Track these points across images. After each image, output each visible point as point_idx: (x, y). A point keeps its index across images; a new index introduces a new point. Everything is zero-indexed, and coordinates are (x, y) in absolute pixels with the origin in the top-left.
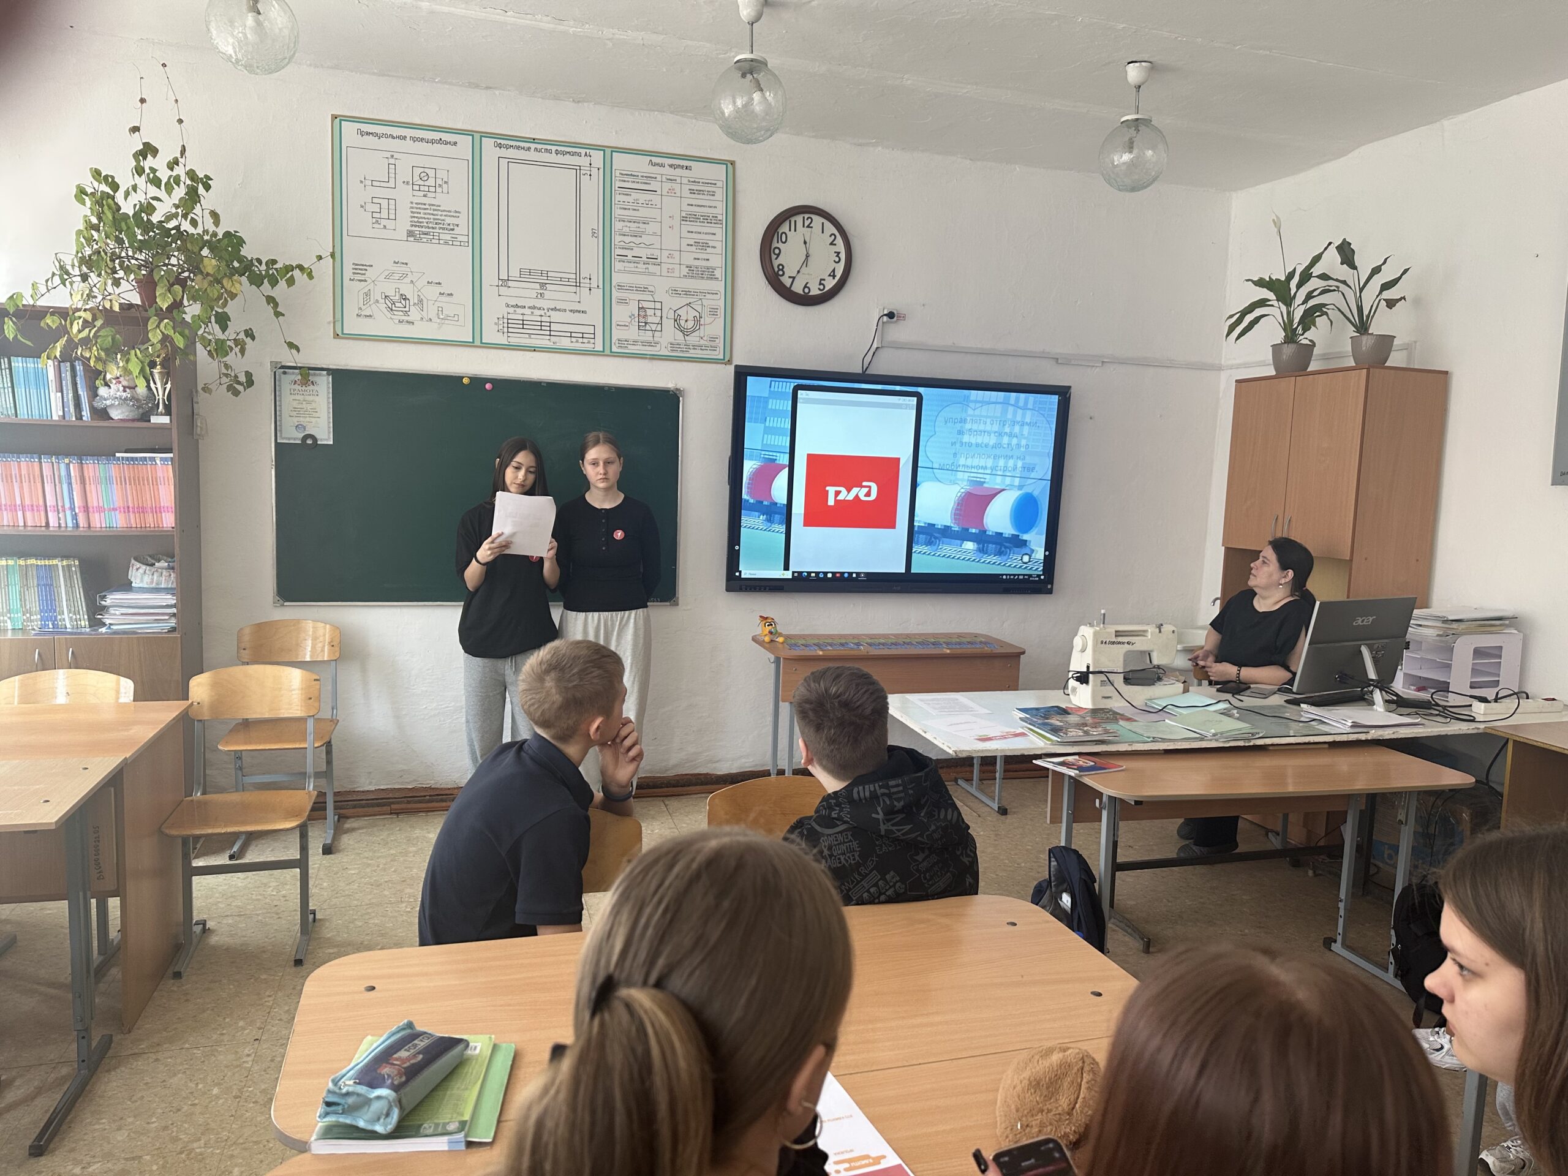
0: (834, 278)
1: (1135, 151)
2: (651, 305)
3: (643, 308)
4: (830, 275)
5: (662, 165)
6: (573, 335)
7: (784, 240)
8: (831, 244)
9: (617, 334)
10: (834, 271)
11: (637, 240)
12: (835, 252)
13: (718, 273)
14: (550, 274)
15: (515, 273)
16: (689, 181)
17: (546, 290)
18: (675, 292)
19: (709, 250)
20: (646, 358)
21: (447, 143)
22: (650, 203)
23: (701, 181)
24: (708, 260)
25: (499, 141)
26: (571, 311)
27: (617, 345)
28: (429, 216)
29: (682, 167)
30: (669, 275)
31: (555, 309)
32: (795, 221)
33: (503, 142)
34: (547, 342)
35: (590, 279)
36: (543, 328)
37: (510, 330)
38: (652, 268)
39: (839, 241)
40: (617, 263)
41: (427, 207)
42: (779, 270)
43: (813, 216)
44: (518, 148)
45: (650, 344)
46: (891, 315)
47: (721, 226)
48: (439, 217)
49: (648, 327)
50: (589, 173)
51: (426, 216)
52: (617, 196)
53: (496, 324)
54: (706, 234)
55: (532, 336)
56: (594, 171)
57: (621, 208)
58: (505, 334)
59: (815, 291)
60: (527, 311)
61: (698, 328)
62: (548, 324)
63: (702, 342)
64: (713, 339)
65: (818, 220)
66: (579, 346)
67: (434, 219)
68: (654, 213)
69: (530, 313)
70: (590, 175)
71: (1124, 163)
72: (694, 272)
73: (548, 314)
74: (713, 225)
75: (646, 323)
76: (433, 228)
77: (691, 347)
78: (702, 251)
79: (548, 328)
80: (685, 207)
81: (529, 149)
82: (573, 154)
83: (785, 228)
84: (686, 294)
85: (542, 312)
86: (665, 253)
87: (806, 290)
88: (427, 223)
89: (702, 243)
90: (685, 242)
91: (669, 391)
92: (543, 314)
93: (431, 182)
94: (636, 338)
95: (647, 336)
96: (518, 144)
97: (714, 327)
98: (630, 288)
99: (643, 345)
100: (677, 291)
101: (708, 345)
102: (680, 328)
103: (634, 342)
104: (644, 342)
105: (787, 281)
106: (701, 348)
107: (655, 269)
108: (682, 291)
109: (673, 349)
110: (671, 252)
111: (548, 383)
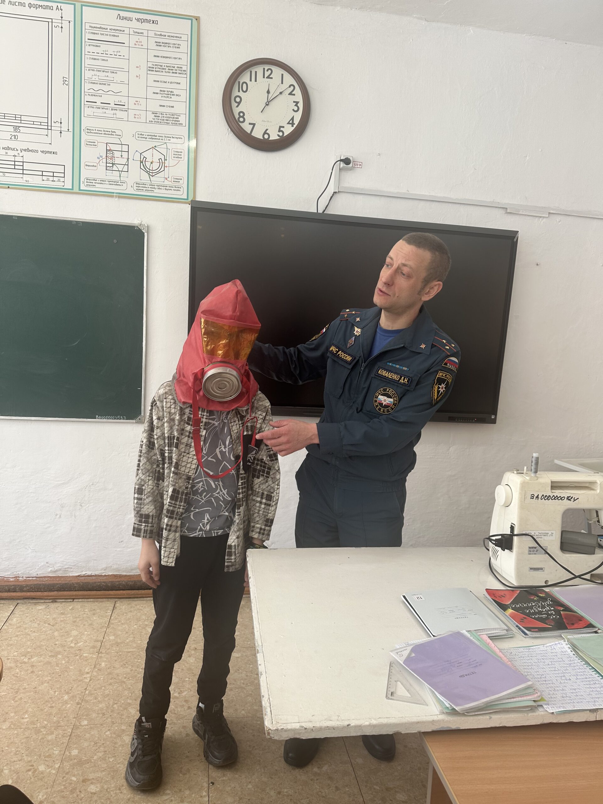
0: (293, 126)
2: (119, 148)
3: (110, 150)
4: (289, 123)
5: (130, 19)
6: (44, 174)
7: (245, 89)
8: (290, 94)
9: (86, 173)
10: (293, 119)
11: (106, 88)
12: (294, 102)
13: (183, 119)
14: (23, 118)
16: (156, 34)
17: (19, 132)
18: (141, 136)
19: (174, 98)
20: (112, 196)
22: (118, 54)
23: (167, 34)
24: (173, 107)
26: (42, 152)
27: (86, 184)
29: (149, 21)
30: (135, 120)
31: (27, 150)
32: (256, 72)
34: (21, 180)
35: (61, 123)
36: (16, 167)
38: (120, 114)
39: (298, 91)
40: (86, 109)
42: (240, 117)
43: (272, 68)
45: (116, 183)
46: (347, 161)
47: (185, 76)
49: (115, 168)
50: (60, 25)
52: (87, 47)
54: (171, 83)
55: (7, 175)
56: (65, 25)
57: (90, 58)
59: (274, 137)
60: (1, 151)
61: (163, 169)
62: (21, 164)
63: (166, 183)
64: (177, 180)
65: (277, 72)
66: (50, 184)
68: (122, 63)
69: (4, 154)
70: (62, 27)
72: (158, 118)
73: (21, 154)
74: (177, 75)
75: (113, 164)
78: (168, 99)
79: (21, 168)
80: (152, 59)
81: (3, 2)
82: (47, 7)
83: (245, 78)
84: (153, 139)
85: (16, 153)
86: (132, 101)
87: (266, 136)
89: (168, 92)
90: (151, 91)
91: (134, 227)
92: (17, 155)
94: (104, 177)
95: (114, 176)
97: (178, 169)
98: (98, 132)
99: (111, 184)
100: (143, 135)
101: (172, 186)
102: (146, 169)
103: (102, 181)
104: (111, 181)
105: (247, 127)
106: (164, 188)
107: (123, 115)
108: (148, 135)
109: (139, 188)
110: (138, 99)
111: (18, 217)
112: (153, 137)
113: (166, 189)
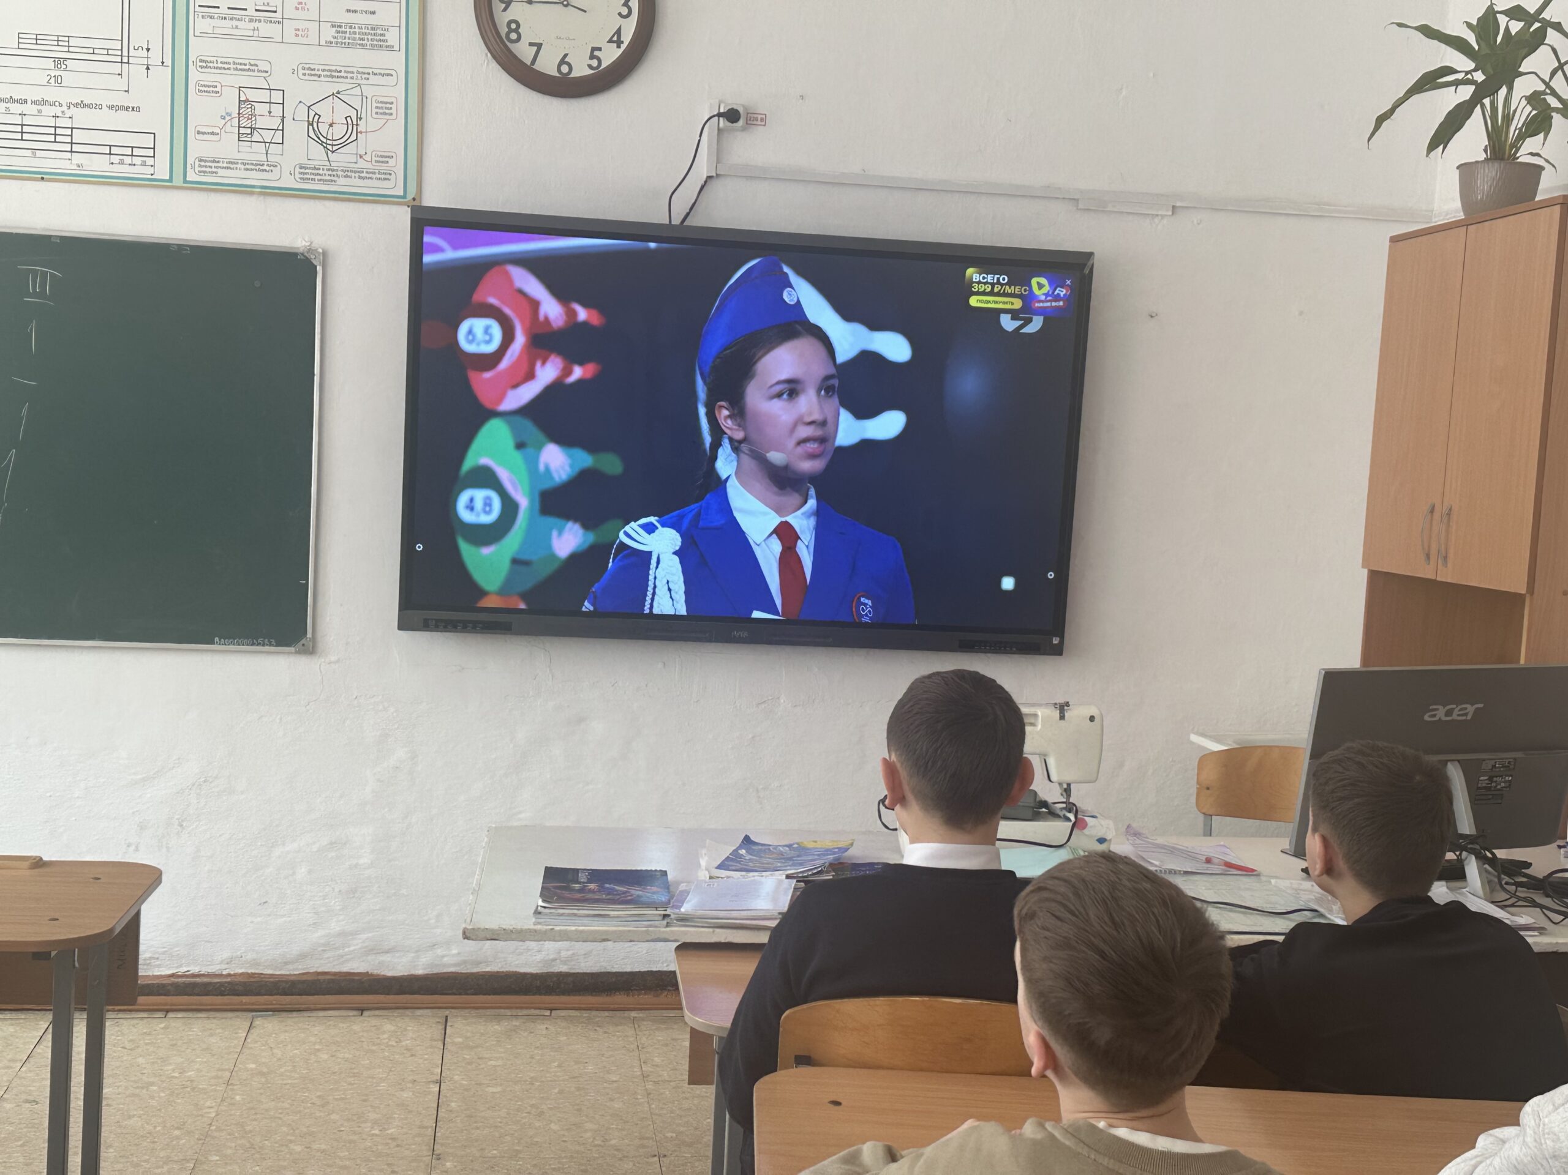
0: (618, 47)
2: (264, 96)
3: (247, 100)
4: (610, 41)
6: (114, 150)
9: (197, 148)
10: (618, 32)
13: (393, 37)
14: (73, 42)
15: (9, 41)
17: (65, 70)
18: (310, 72)
20: (252, 193)
24: (373, 13)
26: (111, 107)
27: (197, 169)
30: (298, 40)
31: (81, 105)
34: (66, 164)
35: (148, 50)
36: (59, 139)
38: (265, 29)
40: (199, 20)
42: (510, 31)
45: (258, 167)
46: (732, 116)
49: (256, 137)
55: (40, 153)
59: (581, 70)
60: (31, 108)
61: (353, 137)
62: (69, 132)
63: (362, 164)
64: (384, 158)
66: (125, 170)
69: (36, 113)
72: (346, 36)
73: (68, 113)
75: (253, 129)
77: (340, 173)
79: (68, 139)
84: (332, 77)
85: (57, 111)
86: (290, 3)
87: (565, 69)
91: (296, 254)
92: (60, 114)
94: (235, 156)
95: (256, 153)
97: (386, 137)
98: (223, 66)
99: (247, 169)
100: (314, 70)
101: (373, 171)
102: (320, 139)
103: (231, 164)
104: (248, 164)
105: (524, 51)
106: (357, 175)
107: (273, 31)
108: (324, 70)
109: (305, 176)
111: (62, 238)
112: (334, 74)
113: (360, 177)
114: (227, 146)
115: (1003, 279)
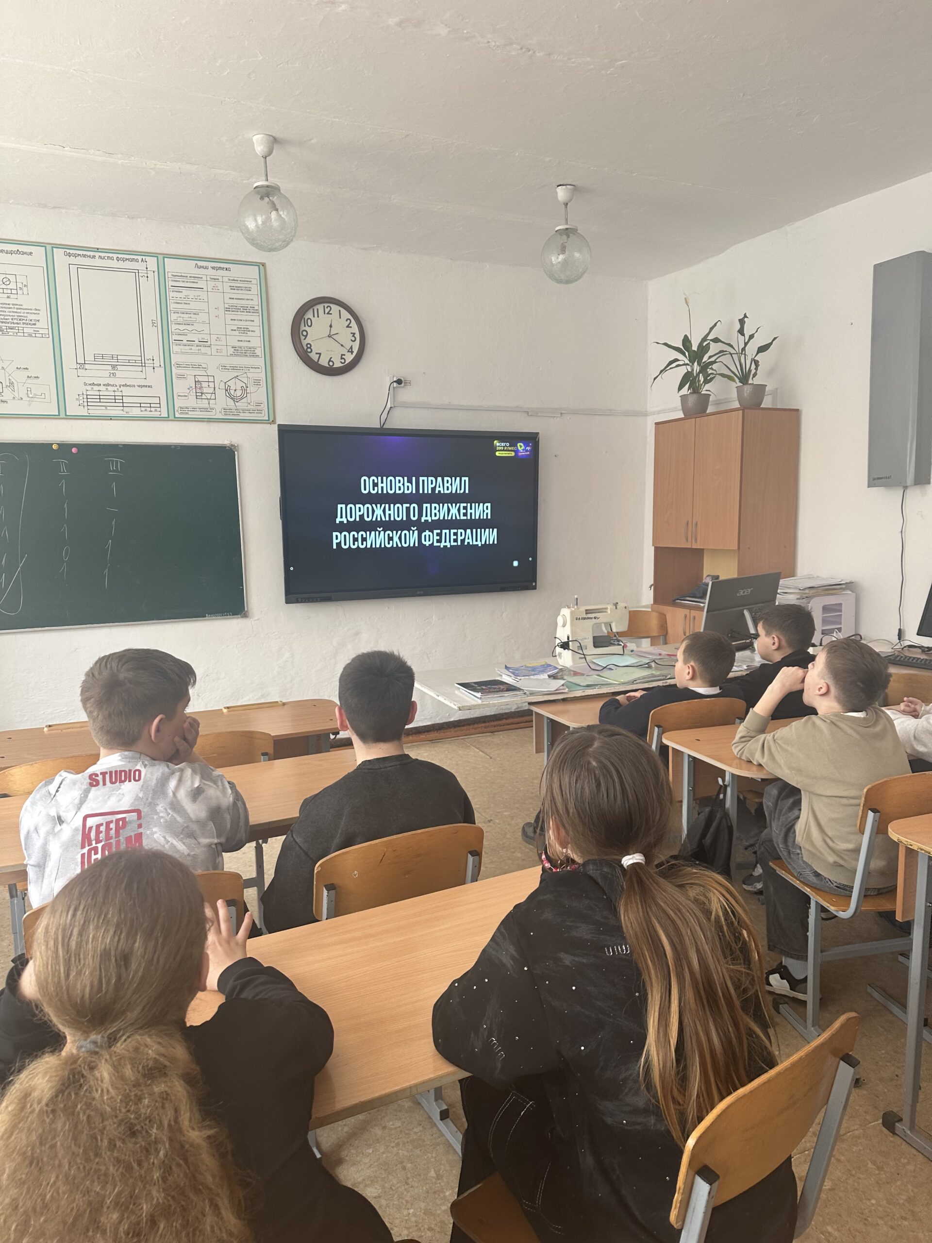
0: (351, 354)
1: (567, 253)
2: (206, 379)
3: (198, 381)
4: (348, 351)
5: (206, 268)
6: (142, 405)
7: (309, 324)
8: (348, 327)
9: (178, 403)
10: (351, 348)
11: (189, 328)
12: (351, 333)
13: (259, 352)
14: (119, 357)
15: (90, 358)
16: (229, 280)
17: (117, 370)
18: (224, 367)
19: (250, 333)
20: (204, 421)
21: (24, 253)
22: (199, 298)
23: (239, 279)
24: (249, 341)
25: (68, 251)
26: (139, 386)
27: (180, 412)
28: (13, 314)
29: (222, 269)
30: (218, 354)
31: (125, 385)
32: (317, 309)
33: (71, 252)
34: (122, 412)
35: (153, 360)
36: (117, 401)
37: (89, 404)
38: (204, 350)
39: (354, 324)
40: (175, 347)
41: (11, 306)
42: (308, 348)
43: (331, 305)
44: (85, 256)
45: (206, 410)
46: (399, 382)
47: (258, 314)
48: (22, 314)
49: (204, 397)
50: (146, 275)
51: (11, 314)
52: (171, 293)
53: (77, 399)
54: (246, 321)
55: (108, 408)
56: (150, 274)
57: (174, 303)
58: (86, 407)
59: (338, 364)
60: (102, 388)
61: (245, 396)
62: (121, 398)
63: (250, 407)
64: (259, 404)
65: (335, 308)
66: (148, 414)
67: (18, 316)
68: (204, 306)
69: (105, 390)
70: (147, 277)
71: (559, 263)
72: (238, 352)
73: (120, 390)
74: (251, 314)
75: (202, 393)
76: (17, 323)
77: (241, 411)
78: (244, 335)
79: (121, 401)
80: (227, 300)
81: (94, 257)
82: (133, 260)
83: (309, 315)
84: (235, 370)
85: (115, 389)
86: (214, 337)
87: (331, 364)
88: (12, 319)
89: (244, 328)
90: (229, 328)
91: (225, 447)
92: (117, 390)
93: (13, 286)
94: (195, 405)
95: (204, 404)
96: (84, 253)
97: (259, 395)
98: (187, 366)
99: (202, 411)
100: (226, 367)
101: (255, 409)
102: (231, 397)
103: (194, 409)
104: (201, 409)
105: (315, 357)
106: (248, 412)
107: (207, 350)
108: (230, 367)
109: (227, 413)
110: (219, 336)
111: (124, 445)
113: (250, 413)
114: (191, 402)
115: (508, 444)
